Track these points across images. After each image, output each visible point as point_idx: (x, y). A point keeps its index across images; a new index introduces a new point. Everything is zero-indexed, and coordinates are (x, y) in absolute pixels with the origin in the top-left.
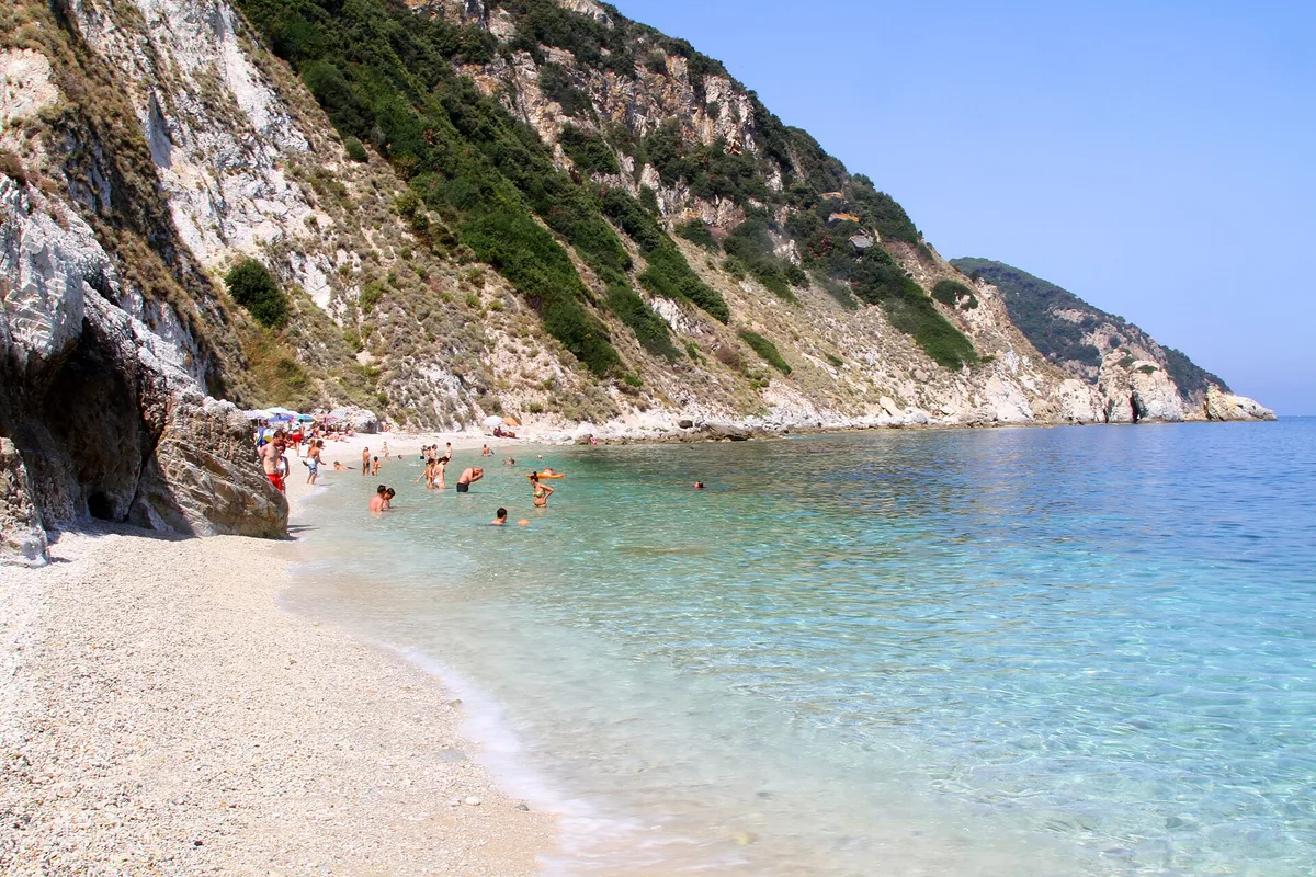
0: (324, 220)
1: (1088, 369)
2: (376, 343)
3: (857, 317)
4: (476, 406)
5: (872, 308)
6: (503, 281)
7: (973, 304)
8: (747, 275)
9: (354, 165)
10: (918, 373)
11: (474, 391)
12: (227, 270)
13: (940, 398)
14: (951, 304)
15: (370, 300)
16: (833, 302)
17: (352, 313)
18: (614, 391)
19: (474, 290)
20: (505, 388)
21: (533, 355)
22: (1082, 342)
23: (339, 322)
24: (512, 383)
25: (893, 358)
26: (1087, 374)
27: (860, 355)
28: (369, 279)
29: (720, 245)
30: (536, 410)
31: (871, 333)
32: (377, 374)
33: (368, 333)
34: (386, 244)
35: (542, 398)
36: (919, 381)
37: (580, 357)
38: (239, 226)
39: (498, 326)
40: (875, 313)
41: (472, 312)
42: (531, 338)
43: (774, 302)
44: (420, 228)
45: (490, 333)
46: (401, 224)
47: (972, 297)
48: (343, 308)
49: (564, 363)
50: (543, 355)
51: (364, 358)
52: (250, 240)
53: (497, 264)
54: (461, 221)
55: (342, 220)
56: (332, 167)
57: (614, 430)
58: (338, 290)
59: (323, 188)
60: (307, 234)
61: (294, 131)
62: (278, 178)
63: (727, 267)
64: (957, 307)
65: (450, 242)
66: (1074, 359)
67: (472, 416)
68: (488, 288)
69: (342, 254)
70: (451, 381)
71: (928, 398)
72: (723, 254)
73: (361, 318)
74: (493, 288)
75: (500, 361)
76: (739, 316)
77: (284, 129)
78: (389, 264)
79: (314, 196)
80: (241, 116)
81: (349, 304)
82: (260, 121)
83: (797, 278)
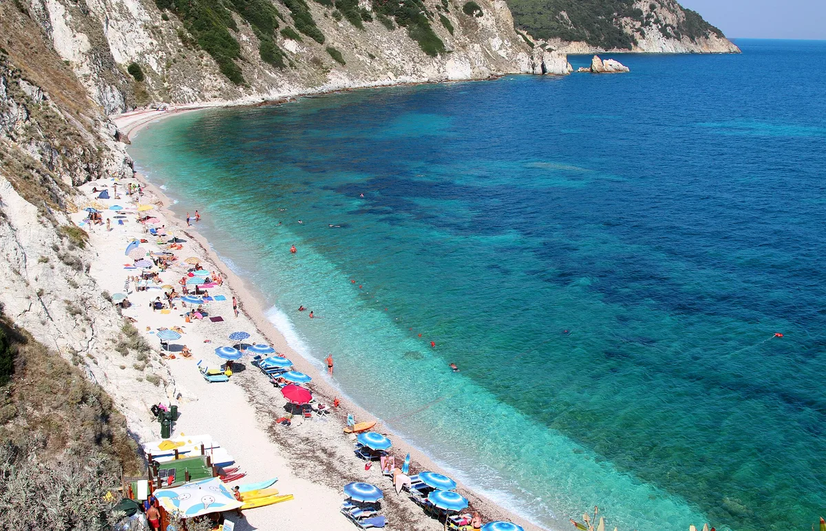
0: (155, 42)
1: (635, 23)
2: (169, 80)
3: (394, 33)
4: (197, 97)
5: (403, 28)
6: (210, 56)
7: (481, 15)
8: (343, 18)
9: (164, 22)
10: (416, 59)
11: (197, 93)
12: (128, 65)
13: (423, 69)
14: (471, 14)
15: (168, 67)
16: (384, 27)
17: (163, 71)
18: (241, 89)
19: (201, 59)
20: (206, 90)
21: (216, 80)
22: (634, 6)
23: (159, 74)
24: (209, 89)
25: (406, 51)
26: (634, 26)
27: (389, 52)
28: (167, 60)
29: (334, 4)
30: (215, 97)
31: (398, 41)
32: (169, 89)
33: (167, 77)
34: (174, 47)
35: (217, 94)
36: (415, 62)
37: (231, 79)
38: (131, 48)
39: (206, 71)
40: (403, 31)
41: (199, 67)
42: (216, 75)
43: (353, 30)
44: (184, 40)
45: (204, 74)
46: (178, 40)
47: (481, 11)
48: (160, 69)
49: (225, 82)
50: (219, 80)
51: (166, 85)
52: (133, 52)
53: (208, 50)
54: (199, 35)
55: (160, 42)
56: (157, 24)
57: (240, 102)
58: (159, 64)
59: (154, 31)
60: (150, 48)
61: (146, 14)
62: (141, 31)
63: (334, 15)
64: (474, 15)
65: (194, 44)
66: (627, 17)
67: (196, 100)
68: (205, 58)
69: (160, 52)
70: (190, 90)
71: (417, 69)
72: (335, 8)
73: (165, 72)
74: (207, 58)
75: (207, 83)
76: (329, 40)
77: (143, 14)
78: (174, 54)
79: (152, 35)
80: (130, 14)
81: (163, 68)
82: (135, 14)
83: (367, 17)
